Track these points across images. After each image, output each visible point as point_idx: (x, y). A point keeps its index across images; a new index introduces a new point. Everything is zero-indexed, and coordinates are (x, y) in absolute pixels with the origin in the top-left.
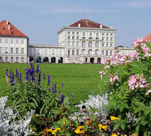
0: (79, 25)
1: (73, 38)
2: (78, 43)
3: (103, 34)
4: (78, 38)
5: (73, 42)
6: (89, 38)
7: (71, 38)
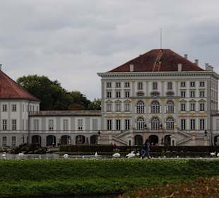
0: (132, 67)
1: (118, 95)
2: (127, 104)
3: (183, 84)
4: (127, 94)
5: (118, 103)
6: (153, 94)
7: (114, 95)
